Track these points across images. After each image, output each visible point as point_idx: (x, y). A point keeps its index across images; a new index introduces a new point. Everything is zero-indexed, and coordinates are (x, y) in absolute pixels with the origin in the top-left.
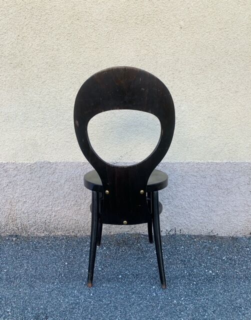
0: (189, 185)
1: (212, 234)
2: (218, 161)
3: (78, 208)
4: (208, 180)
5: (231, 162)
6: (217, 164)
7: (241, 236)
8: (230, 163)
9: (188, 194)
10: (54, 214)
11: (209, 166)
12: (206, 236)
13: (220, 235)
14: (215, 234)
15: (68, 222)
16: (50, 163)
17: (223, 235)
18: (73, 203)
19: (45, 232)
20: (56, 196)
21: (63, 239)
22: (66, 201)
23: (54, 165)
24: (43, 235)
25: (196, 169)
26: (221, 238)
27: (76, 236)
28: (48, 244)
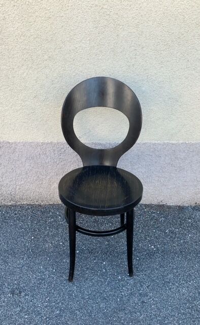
0: (144, 163)
1: (161, 203)
2: (174, 142)
3: (40, 183)
4: (163, 158)
5: (187, 142)
6: (173, 144)
7: (187, 205)
8: (186, 143)
9: (143, 171)
10: (18, 187)
11: (165, 146)
12: (156, 205)
13: (169, 205)
14: (165, 203)
15: (32, 194)
16: (9, 143)
17: (171, 205)
18: (35, 178)
19: (12, 202)
20: (19, 172)
21: (29, 209)
22: (29, 176)
23: (13, 145)
24: (10, 204)
25: (152, 149)
26: (169, 207)
27: (40, 205)
28: (15, 214)
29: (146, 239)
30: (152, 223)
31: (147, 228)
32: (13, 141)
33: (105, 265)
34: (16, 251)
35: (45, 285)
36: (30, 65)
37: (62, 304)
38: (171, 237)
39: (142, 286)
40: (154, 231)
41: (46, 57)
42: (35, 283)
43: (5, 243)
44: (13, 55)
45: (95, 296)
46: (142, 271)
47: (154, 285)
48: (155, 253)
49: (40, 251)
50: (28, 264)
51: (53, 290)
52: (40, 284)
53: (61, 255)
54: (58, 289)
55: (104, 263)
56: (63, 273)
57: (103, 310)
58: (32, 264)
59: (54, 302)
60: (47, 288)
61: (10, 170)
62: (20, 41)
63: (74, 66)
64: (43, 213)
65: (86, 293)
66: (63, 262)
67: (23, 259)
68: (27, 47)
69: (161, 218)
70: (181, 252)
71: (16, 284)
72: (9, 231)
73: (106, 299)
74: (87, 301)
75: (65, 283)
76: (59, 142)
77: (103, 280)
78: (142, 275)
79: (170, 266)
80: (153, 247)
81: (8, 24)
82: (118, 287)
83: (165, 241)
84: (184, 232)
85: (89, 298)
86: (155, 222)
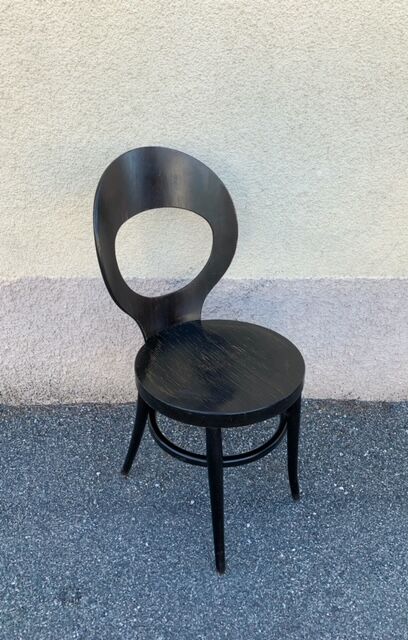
0: (318, 319)
1: (349, 398)
2: (375, 278)
3: (111, 359)
4: (354, 310)
5: (402, 278)
6: (374, 282)
7: (398, 400)
8: (398, 279)
9: (315, 335)
10: (65, 369)
11: (358, 286)
12: (339, 401)
13: (363, 400)
14: (356, 398)
15: (93, 382)
16: (49, 280)
17: (368, 400)
18: (100, 351)
19: (52, 398)
20: (67, 338)
21: (87, 412)
22: (88, 347)
23: (57, 285)
24: (48, 403)
25: (333, 292)
26: (365, 405)
27: (109, 405)
28: (60, 424)
29: (327, 471)
30: (335, 437)
31: (326, 448)
32: (56, 277)
33: (250, 529)
34: (65, 503)
35: (129, 578)
36: (94, 125)
37: (169, 618)
38: (376, 466)
39: (329, 573)
40: (341, 454)
41: (127, 108)
42: (108, 573)
43: (40, 487)
44: (61, 103)
45: (234, 598)
46: (325, 540)
47: (352, 570)
48: (346, 500)
49: (116, 503)
50: (92, 531)
51: (147, 589)
52: (119, 575)
53: (160, 511)
54: (157, 585)
55: (248, 525)
56: (165, 549)
57: (255, 630)
58: (100, 531)
59: (151, 616)
60: (134, 585)
61: (50, 335)
62: (76, 74)
63: (182, 128)
64: (116, 420)
65: (216, 592)
66: (165, 526)
67: (80, 520)
68: (89, 88)
69: (352, 427)
70: (398, 497)
71: (68, 578)
72: (48, 460)
73: (258, 605)
74: (220, 611)
75: (170, 573)
76: (150, 277)
77: (248, 563)
78: (327, 549)
79: (380, 529)
80: (342, 488)
81: (51, 40)
82: (280, 577)
83: (365, 476)
84: (399, 456)
85: (223, 604)
86: (340, 436)
